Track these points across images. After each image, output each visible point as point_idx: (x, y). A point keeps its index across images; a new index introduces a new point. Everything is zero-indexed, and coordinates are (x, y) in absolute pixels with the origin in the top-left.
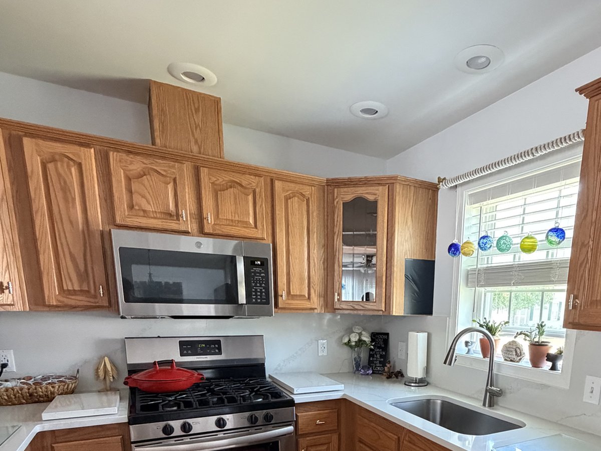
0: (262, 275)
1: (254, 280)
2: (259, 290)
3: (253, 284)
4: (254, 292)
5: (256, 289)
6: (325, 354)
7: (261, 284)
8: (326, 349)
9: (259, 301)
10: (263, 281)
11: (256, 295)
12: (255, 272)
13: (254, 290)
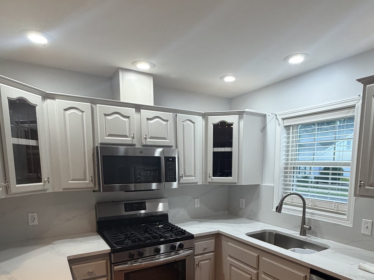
0: (173, 166)
1: (168, 169)
2: (171, 174)
3: (168, 171)
4: (168, 175)
5: (170, 174)
6: (198, 206)
7: (172, 171)
8: (199, 204)
9: (171, 180)
10: (173, 169)
11: (169, 177)
12: (169, 165)
13: (168, 174)
